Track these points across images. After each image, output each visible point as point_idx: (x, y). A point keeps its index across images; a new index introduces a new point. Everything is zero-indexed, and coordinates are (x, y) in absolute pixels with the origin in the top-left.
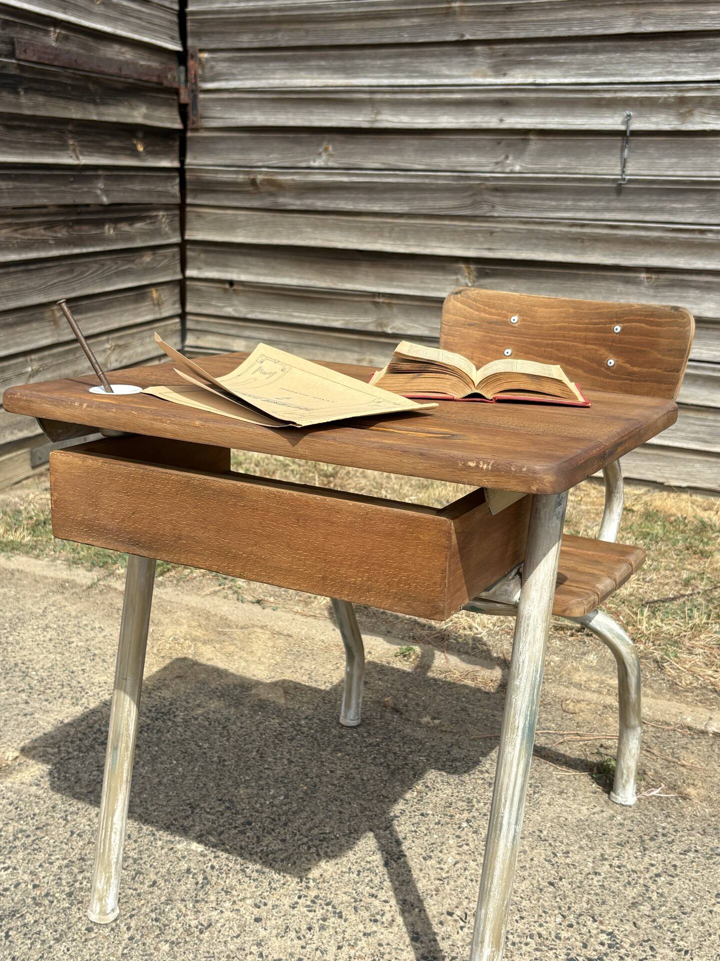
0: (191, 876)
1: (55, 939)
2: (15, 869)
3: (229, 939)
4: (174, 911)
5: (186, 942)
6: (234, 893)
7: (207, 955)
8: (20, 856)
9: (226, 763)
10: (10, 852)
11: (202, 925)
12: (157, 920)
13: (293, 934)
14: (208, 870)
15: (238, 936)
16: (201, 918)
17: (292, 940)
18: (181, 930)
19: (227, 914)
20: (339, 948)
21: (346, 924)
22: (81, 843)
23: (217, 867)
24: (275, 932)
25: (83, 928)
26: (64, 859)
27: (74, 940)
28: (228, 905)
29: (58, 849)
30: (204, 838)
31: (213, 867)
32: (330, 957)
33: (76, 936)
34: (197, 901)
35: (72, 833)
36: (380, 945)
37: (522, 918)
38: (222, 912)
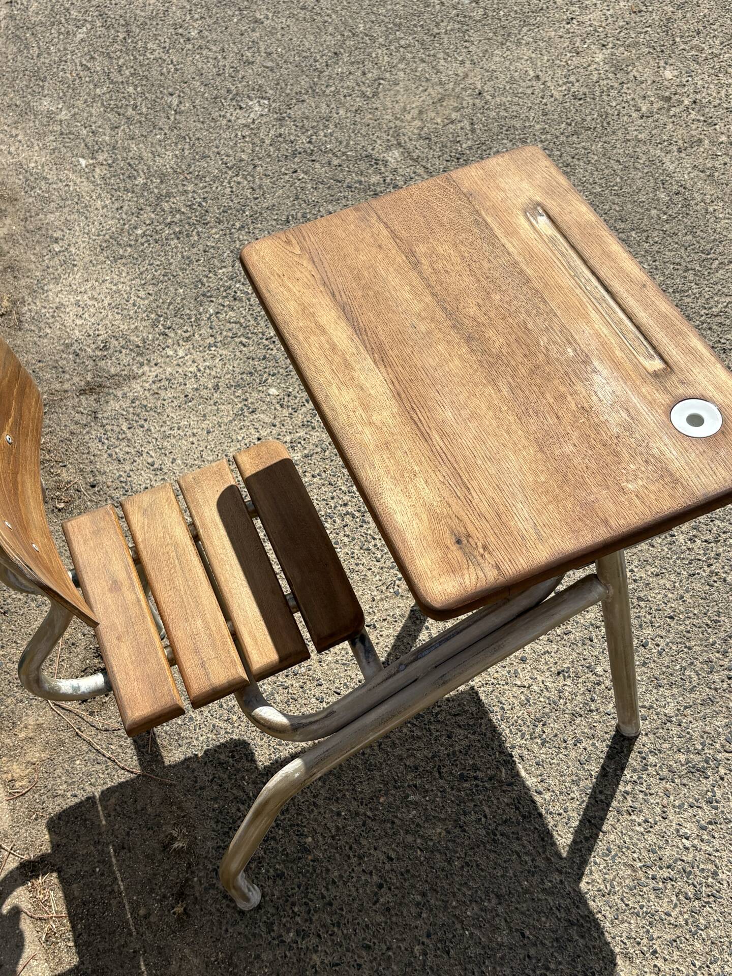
0: (544, 736)
1: (671, 721)
2: (678, 831)
3: (552, 654)
4: (576, 702)
5: (583, 666)
6: (523, 698)
7: (575, 647)
8: (667, 852)
9: (419, 898)
10: (675, 861)
11: (564, 676)
12: (592, 700)
14: (527, 737)
15: (545, 653)
16: (561, 684)
18: (580, 680)
19: (540, 679)
22: (612, 837)
23: (519, 734)
25: (647, 722)
26: (635, 821)
27: (657, 714)
28: (535, 688)
29: (635, 841)
30: (510, 780)
31: (523, 737)
33: (655, 717)
34: (555, 703)
35: (613, 858)
37: (357, 565)
38: (543, 683)
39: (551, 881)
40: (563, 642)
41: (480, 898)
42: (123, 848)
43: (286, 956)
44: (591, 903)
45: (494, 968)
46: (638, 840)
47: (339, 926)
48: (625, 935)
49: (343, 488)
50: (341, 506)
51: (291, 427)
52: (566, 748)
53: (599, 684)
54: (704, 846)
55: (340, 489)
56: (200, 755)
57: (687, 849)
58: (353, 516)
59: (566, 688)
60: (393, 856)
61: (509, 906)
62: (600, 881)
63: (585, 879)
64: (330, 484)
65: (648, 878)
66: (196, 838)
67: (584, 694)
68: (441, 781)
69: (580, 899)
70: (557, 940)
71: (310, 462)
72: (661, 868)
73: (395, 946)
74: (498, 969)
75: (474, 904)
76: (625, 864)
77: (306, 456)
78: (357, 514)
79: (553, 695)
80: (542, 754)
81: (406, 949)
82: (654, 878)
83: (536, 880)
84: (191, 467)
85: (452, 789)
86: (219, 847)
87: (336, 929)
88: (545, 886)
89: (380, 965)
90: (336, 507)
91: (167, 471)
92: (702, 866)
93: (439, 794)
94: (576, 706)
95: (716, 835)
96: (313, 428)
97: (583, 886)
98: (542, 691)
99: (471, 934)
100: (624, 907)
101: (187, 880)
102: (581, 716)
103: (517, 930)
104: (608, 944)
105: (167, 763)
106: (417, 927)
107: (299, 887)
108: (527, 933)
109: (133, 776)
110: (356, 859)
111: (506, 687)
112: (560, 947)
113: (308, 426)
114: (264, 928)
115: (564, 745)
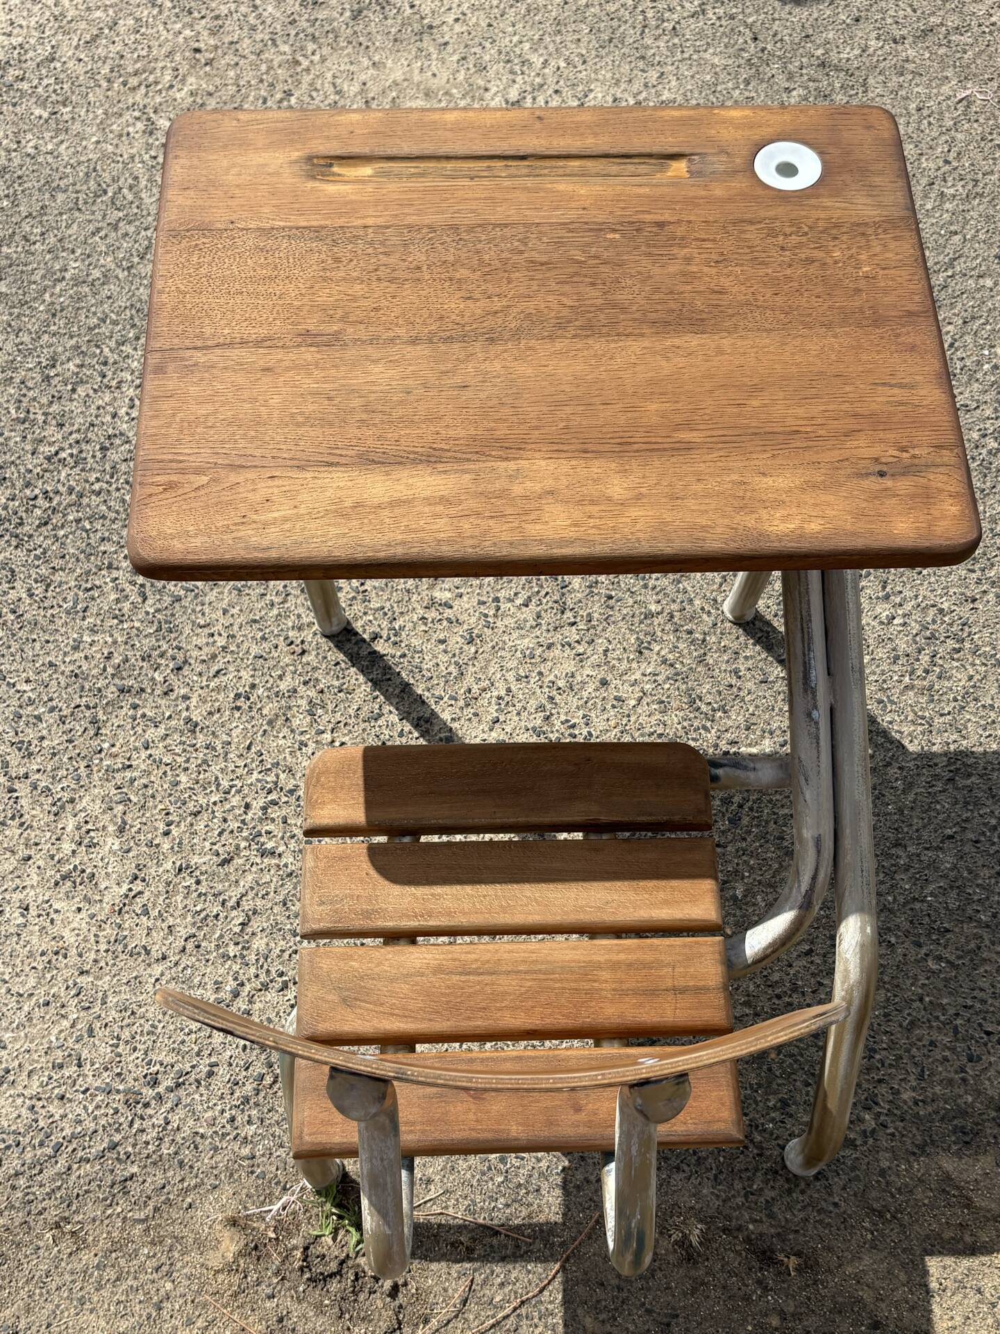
0: (715, 706)
4: (686, 651)
5: (641, 622)
6: (656, 706)
7: (613, 619)
8: (902, 645)
10: (915, 642)
11: (646, 648)
12: (690, 632)
13: (561, 683)
14: (708, 724)
15: (605, 655)
16: (655, 657)
17: (556, 676)
18: (659, 634)
19: (638, 676)
20: (509, 690)
21: (523, 724)
23: (702, 731)
24: (579, 678)
28: (648, 687)
31: (707, 729)
32: (511, 676)
34: (677, 674)
35: (892, 702)
36: (476, 715)
38: (644, 675)
39: (897, 779)
40: (600, 628)
41: (893, 865)
42: (668, 1325)
43: (893, 1135)
44: (935, 749)
45: (978, 886)
46: (878, 666)
47: (875, 1051)
48: (981, 732)
49: (214, 798)
50: (246, 813)
51: (48, 834)
52: (740, 689)
53: (672, 617)
54: (908, 607)
55: (215, 803)
56: (567, 1163)
57: (904, 624)
58: (274, 803)
59: (663, 653)
60: (807, 947)
61: (911, 838)
62: (912, 728)
63: (906, 742)
64: (196, 814)
65: (925, 678)
66: (692, 1208)
67: (678, 638)
68: (729, 849)
69: (927, 759)
70: (967, 803)
71: (133, 830)
72: (918, 660)
73: (920, 991)
74: (980, 881)
75: (897, 877)
76: (902, 693)
77: (121, 830)
78: (273, 796)
79: (665, 672)
80: (737, 717)
81: (928, 978)
82: (927, 672)
83: (889, 797)
84: (30, 1020)
85: (744, 839)
86: (716, 1177)
87: (878, 1057)
88: (901, 788)
89: (937, 1018)
90: (243, 822)
91: (16, 1063)
92: (929, 619)
93: (745, 858)
94: (690, 653)
95: (899, 589)
96: (72, 801)
97: (912, 748)
98: (655, 681)
99: (932, 894)
100: (949, 717)
101: (748, 1240)
102: (705, 654)
103: (942, 842)
104: (985, 753)
105: (558, 1218)
106: (905, 955)
107: (808, 1085)
108: (949, 832)
109: (559, 1279)
110: (795, 996)
111: (633, 719)
112: (975, 804)
113: (62, 807)
114: (848, 1152)
115: (735, 690)
